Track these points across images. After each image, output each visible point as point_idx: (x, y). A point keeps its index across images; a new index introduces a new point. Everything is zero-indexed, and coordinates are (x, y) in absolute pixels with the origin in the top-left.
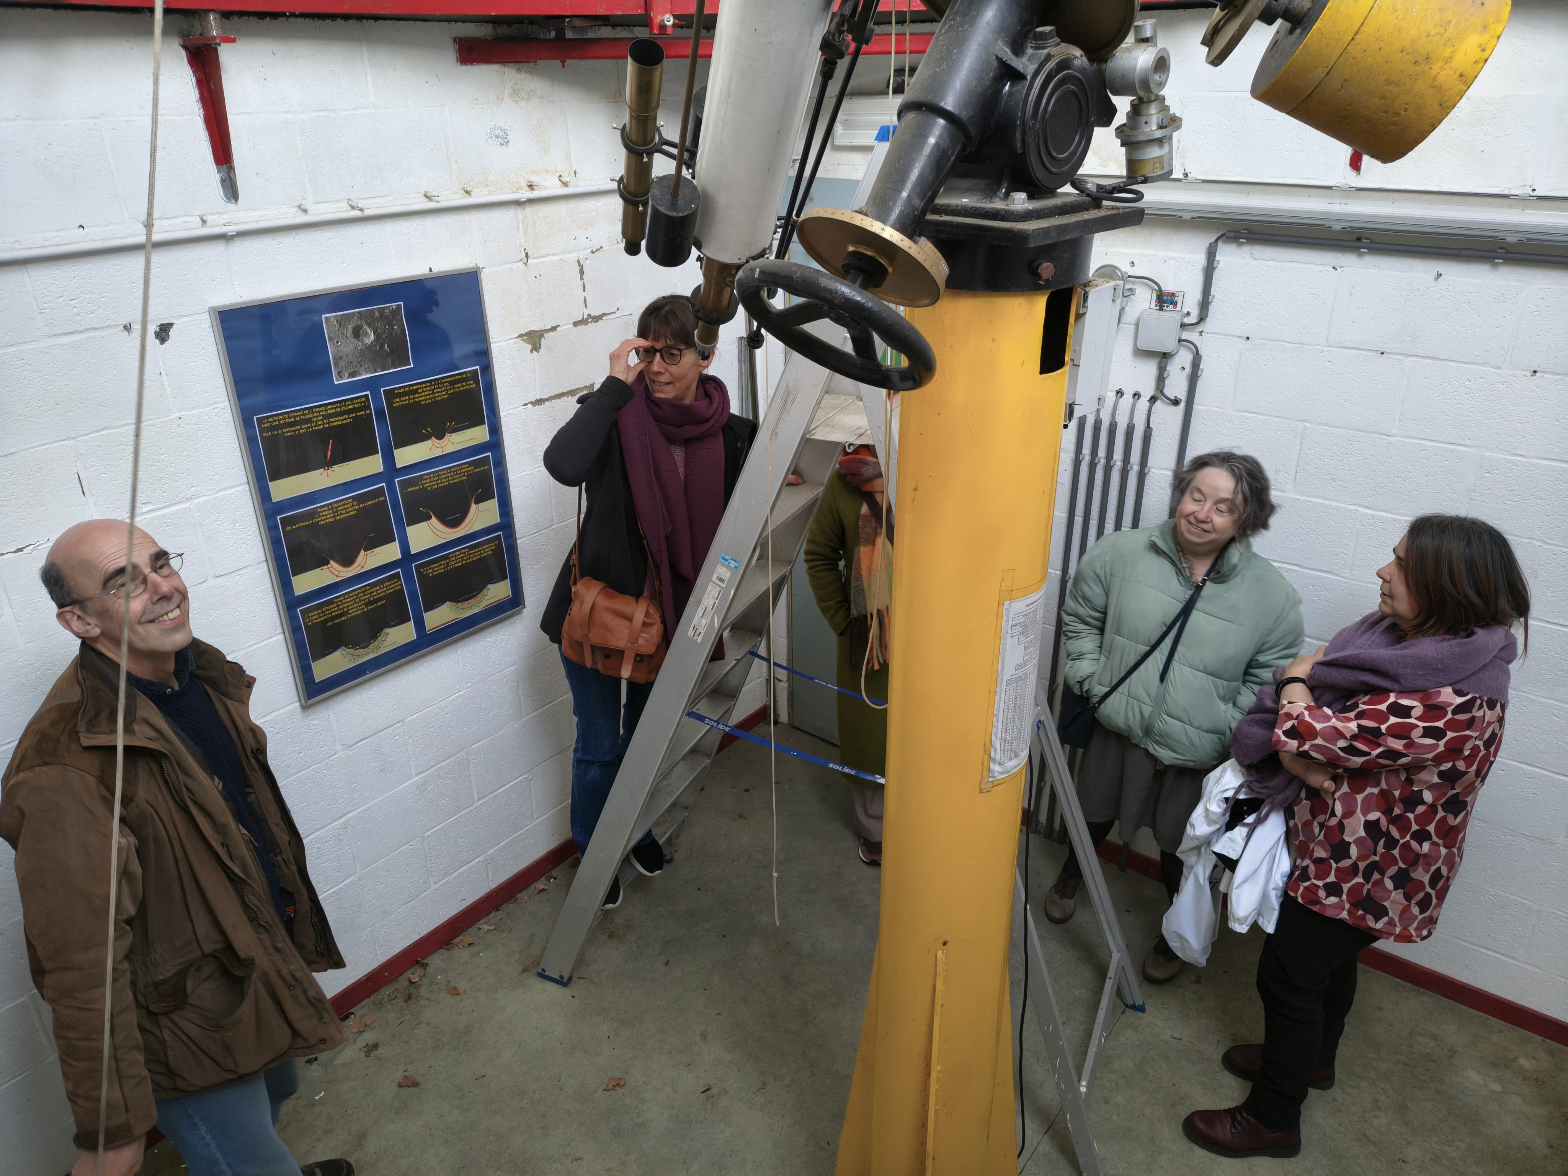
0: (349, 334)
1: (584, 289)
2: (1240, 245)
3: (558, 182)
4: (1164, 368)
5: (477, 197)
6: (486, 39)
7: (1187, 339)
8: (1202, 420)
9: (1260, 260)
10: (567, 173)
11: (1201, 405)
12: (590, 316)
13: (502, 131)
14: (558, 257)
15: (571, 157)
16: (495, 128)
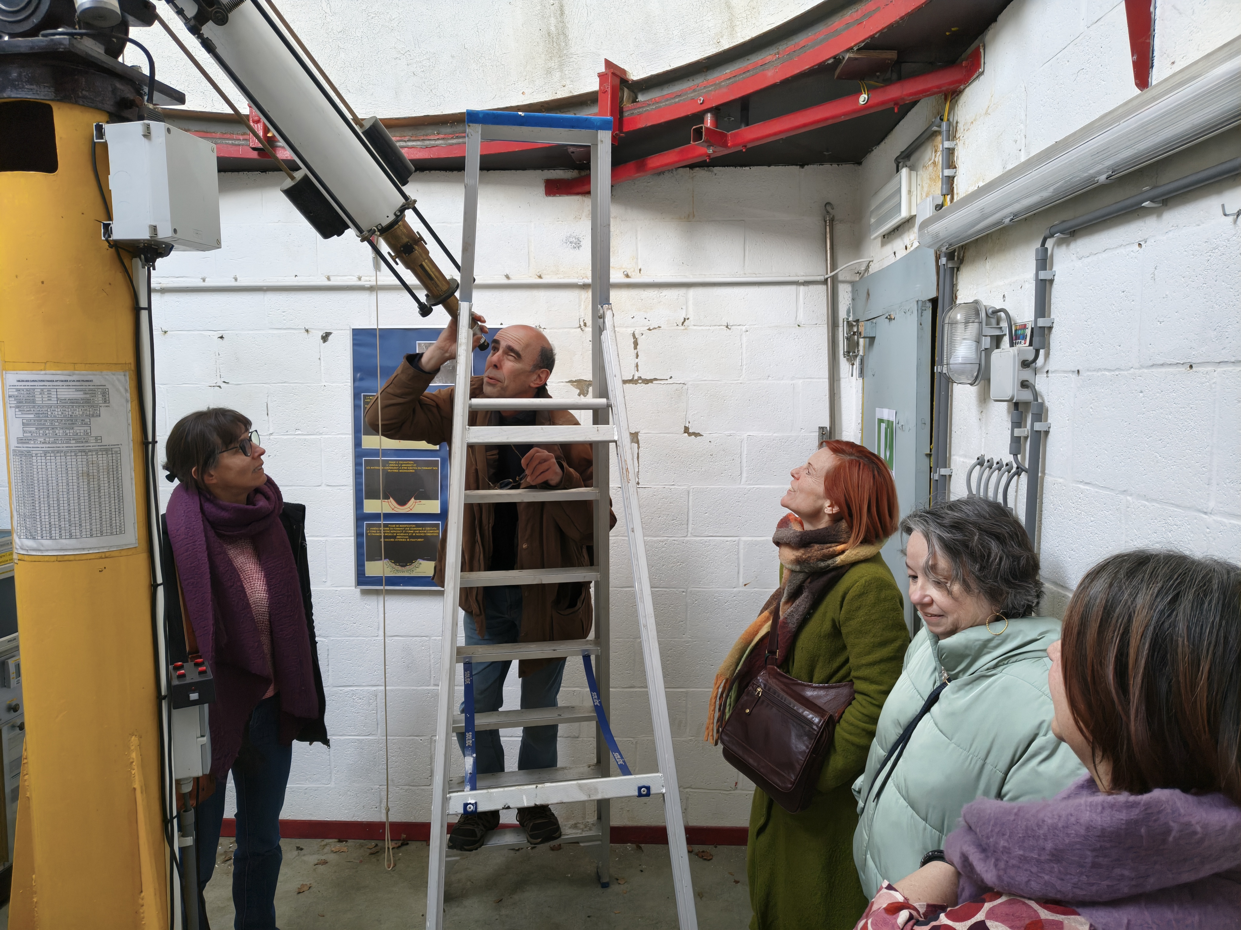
1: (637, 356)
2: (1068, 244)
3: (622, 276)
4: (1017, 423)
5: (546, 280)
6: (568, 179)
7: (1027, 381)
8: (1051, 497)
9: (1083, 259)
10: (632, 270)
11: (1050, 475)
12: (640, 378)
13: (576, 239)
15: (637, 259)
16: (570, 237)
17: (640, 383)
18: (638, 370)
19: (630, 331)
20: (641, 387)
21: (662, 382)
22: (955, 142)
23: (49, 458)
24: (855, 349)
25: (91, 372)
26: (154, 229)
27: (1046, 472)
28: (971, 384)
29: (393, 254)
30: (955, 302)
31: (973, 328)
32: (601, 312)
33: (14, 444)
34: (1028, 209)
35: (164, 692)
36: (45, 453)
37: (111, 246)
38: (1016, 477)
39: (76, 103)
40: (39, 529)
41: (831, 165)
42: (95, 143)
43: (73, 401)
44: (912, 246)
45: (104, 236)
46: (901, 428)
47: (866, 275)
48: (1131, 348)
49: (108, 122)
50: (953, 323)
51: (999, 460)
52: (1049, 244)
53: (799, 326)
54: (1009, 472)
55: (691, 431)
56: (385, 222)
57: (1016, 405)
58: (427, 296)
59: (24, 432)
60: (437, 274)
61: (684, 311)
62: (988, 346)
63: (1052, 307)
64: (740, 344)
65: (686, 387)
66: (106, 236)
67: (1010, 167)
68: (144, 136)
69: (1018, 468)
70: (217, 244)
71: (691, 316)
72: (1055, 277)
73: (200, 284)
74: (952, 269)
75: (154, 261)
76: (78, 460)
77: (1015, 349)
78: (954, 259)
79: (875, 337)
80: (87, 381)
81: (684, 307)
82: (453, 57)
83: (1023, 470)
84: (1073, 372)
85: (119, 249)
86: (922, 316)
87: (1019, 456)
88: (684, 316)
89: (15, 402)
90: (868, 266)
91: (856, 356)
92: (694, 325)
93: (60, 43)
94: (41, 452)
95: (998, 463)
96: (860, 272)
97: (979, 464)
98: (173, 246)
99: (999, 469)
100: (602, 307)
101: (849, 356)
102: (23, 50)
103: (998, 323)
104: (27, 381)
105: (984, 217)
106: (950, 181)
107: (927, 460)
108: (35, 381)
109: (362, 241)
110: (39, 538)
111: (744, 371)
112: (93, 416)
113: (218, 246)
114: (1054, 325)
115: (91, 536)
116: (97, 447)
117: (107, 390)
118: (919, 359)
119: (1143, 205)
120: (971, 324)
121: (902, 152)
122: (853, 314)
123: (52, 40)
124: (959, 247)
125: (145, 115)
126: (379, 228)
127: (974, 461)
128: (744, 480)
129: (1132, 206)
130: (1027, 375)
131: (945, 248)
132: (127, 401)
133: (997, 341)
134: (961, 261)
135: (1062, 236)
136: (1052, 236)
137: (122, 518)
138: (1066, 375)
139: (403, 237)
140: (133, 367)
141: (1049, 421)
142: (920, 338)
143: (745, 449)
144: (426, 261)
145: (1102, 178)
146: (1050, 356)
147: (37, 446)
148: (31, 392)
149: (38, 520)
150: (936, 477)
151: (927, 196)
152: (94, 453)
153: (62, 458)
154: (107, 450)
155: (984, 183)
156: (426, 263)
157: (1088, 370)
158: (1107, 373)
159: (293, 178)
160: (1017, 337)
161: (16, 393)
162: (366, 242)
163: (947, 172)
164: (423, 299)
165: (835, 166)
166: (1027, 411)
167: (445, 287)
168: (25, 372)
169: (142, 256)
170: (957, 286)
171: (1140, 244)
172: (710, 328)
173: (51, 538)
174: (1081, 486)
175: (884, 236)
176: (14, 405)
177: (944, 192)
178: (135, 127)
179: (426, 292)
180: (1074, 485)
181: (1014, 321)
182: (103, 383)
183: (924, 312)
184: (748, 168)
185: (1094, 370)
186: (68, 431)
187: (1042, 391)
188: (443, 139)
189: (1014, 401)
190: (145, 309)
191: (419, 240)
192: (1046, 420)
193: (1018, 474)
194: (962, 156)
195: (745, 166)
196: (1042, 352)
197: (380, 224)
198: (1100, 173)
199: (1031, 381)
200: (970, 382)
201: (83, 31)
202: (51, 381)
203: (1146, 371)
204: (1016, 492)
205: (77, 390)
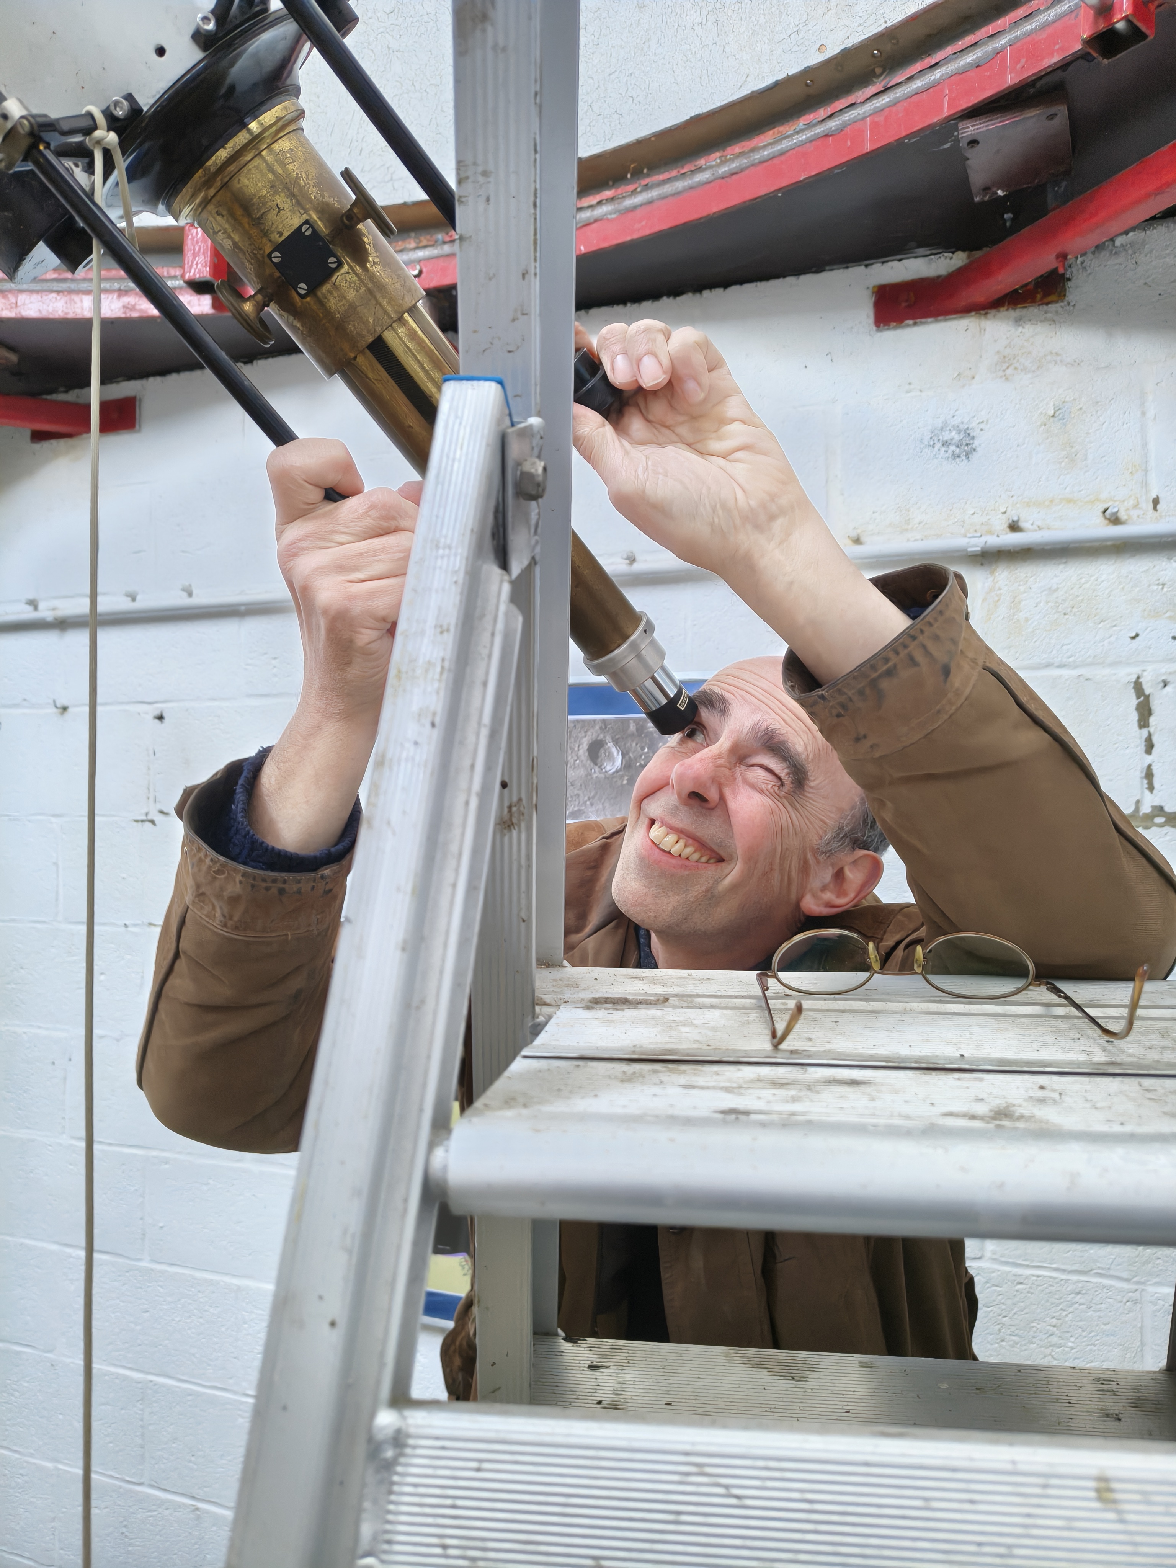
0: (581, 752)
1: (1149, 746)
3: (1099, 519)
5: (873, 548)
6: (939, 277)
10: (1131, 502)
12: (1159, 810)
13: (959, 432)
14: (1075, 673)
15: (1146, 471)
16: (942, 429)
18: (1151, 788)
19: (1128, 674)
73: (127, 606)
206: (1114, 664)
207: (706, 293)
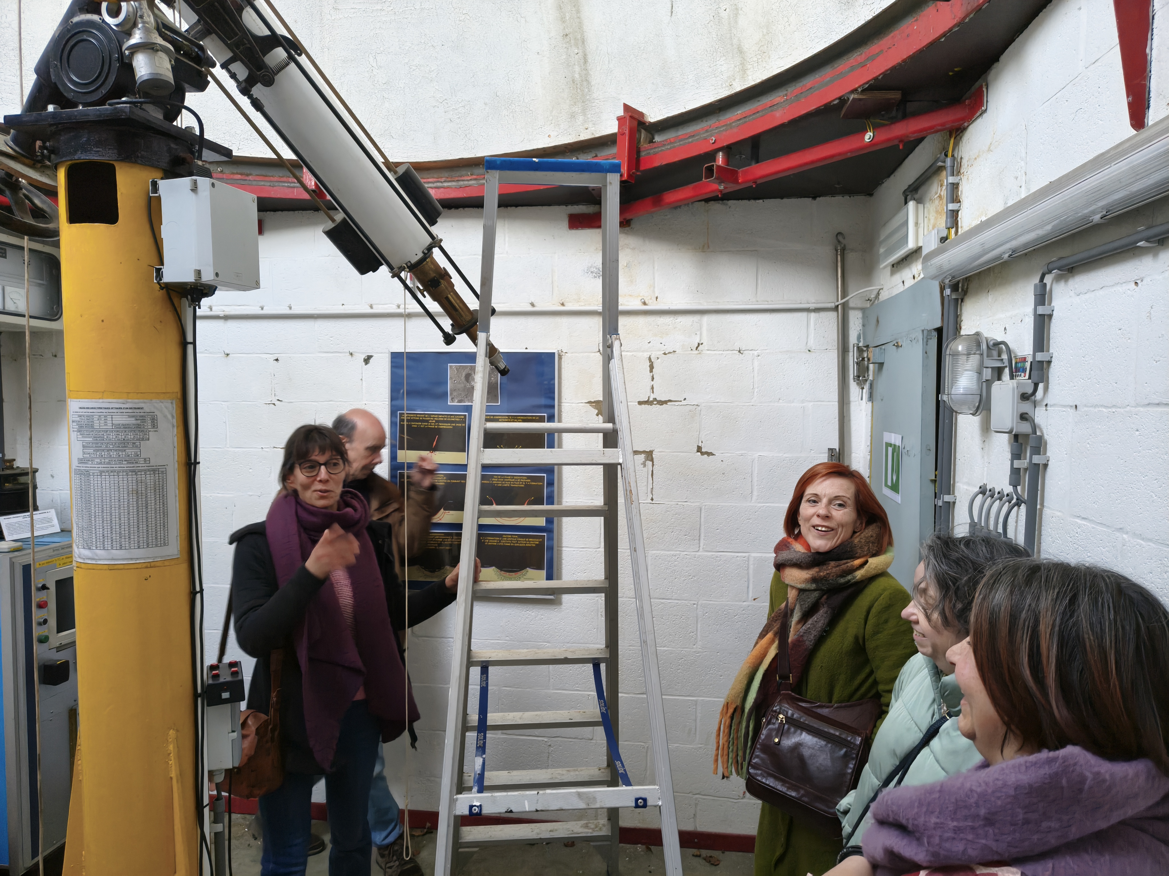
0: (462, 378)
1: (653, 379)
2: (1066, 281)
3: (639, 303)
4: (1016, 455)
5: (568, 307)
6: (590, 214)
7: (1027, 414)
8: (1050, 530)
9: (1081, 295)
10: (649, 297)
11: (1049, 508)
12: (655, 399)
13: (596, 269)
14: (631, 354)
15: (654, 287)
16: (591, 267)
17: (655, 404)
18: (653, 392)
19: (646, 355)
20: (656, 408)
21: (677, 403)
22: (959, 177)
23: (104, 477)
24: (865, 374)
25: (142, 400)
26: (198, 273)
27: (1045, 504)
28: (973, 414)
29: (421, 288)
30: (959, 332)
31: (974, 360)
32: (610, 342)
33: (75, 463)
34: (1026, 245)
35: (199, 691)
36: (101, 472)
37: (162, 288)
38: (1016, 508)
39: (136, 162)
40: (94, 540)
41: (843, 196)
42: (151, 197)
43: (126, 426)
44: (919, 276)
45: (156, 280)
46: (907, 453)
47: (876, 302)
48: (1127, 385)
49: (162, 179)
50: (956, 354)
51: (1000, 490)
52: (1048, 280)
53: (809, 351)
54: (1010, 503)
55: (703, 450)
56: (414, 259)
57: (1016, 437)
58: (452, 325)
59: (84, 453)
60: (461, 305)
61: (698, 336)
62: (989, 378)
63: (1051, 341)
64: (752, 368)
65: (699, 408)
66: (158, 279)
67: (1010, 203)
68: (192, 190)
69: (1017, 499)
70: (256, 285)
71: (705, 341)
72: (1054, 313)
73: (258, 312)
74: (956, 300)
75: (199, 301)
76: (129, 479)
77: (1014, 381)
78: (958, 291)
79: (883, 363)
80: (139, 408)
81: (698, 333)
82: (486, 104)
83: (1023, 502)
84: (1071, 406)
85: (170, 291)
86: (927, 344)
87: (1019, 488)
88: (698, 341)
89: (77, 427)
90: (878, 294)
91: (866, 380)
92: (708, 350)
93: (122, 110)
94: (98, 471)
95: (999, 493)
96: (870, 299)
97: (981, 493)
98: (216, 287)
99: (1001, 499)
100: (611, 337)
101: (859, 380)
102: (91, 118)
103: (999, 355)
104: (87, 408)
105: (985, 253)
106: (954, 215)
107: (932, 486)
108: (95, 408)
109: (393, 277)
110: (94, 548)
111: (755, 394)
112: (143, 439)
113: (257, 287)
114: (1053, 360)
115: (139, 547)
116: (146, 468)
117: (156, 416)
118: (924, 387)
119: (1138, 244)
120: (972, 355)
121: (910, 186)
122: (864, 339)
123: (116, 108)
124: (963, 279)
125: (195, 171)
126: (409, 265)
127: (977, 489)
128: (754, 498)
129: (1126, 246)
130: (1026, 407)
131: (948, 280)
132: (173, 426)
133: (998, 373)
134: (965, 292)
135: (1060, 272)
136: (1050, 272)
137: (166, 531)
138: (1064, 409)
139: (431, 272)
140: (179, 395)
141: (1048, 454)
142: (925, 366)
143: (756, 468)
144: (452, 294)
145: (1097, 218)
146: (1049, 390)
147: (94, 467)
148: (90, 417)
149: (94, 532)
150: (940, 503)
151: (933, 229)
152: (143, 473)
153: (115, 477)
154: (154, 470)
155: (987, 218)
156: (451, 296)
157: (1086, 406)
158: (1104, 410)
159: (333, 220)
160: (1017, 370)
161: (78, 419)
162: (396, 278)
163: (952, 206)
164: (448, 329)
165: (847, 197)
166: (1027, 443)
167: (468, 318)
168: (86, 400)
169: (189, 297)
170: (961, 316)
171: (1136, 283)
172: (723, 353)
173: (104, 549)
174: (1079, 521)
175: (893, 266)
176: (76, 429)
177: (949, 225)
178: (186, 182)
179: (451, 322)
180: (1072, 519)
181: (1014, 353)
182: (153, 410)
183: (930, 341)
184: (761, 201)
185: (1091, 406)
186: (120, 453)
187: (1041, 423)
188: (475, 179)
189: (1013, 433)
190: (190, 343)
191: (445, 275)
192: (1045, 453)
193: (1018, 504)
194: (966, 191)
195: (759, 199)
196: (1041, 386)
197: (410, 262)
198: (1094, 213)
199: (1031, 414)
200: (971, 412)
201: (142, 100)
202: (108, 408)
203: (1142, 409)
204: (1017, 522)
205: (130, 417)
206: (643, 351)
207: (509, 208)
